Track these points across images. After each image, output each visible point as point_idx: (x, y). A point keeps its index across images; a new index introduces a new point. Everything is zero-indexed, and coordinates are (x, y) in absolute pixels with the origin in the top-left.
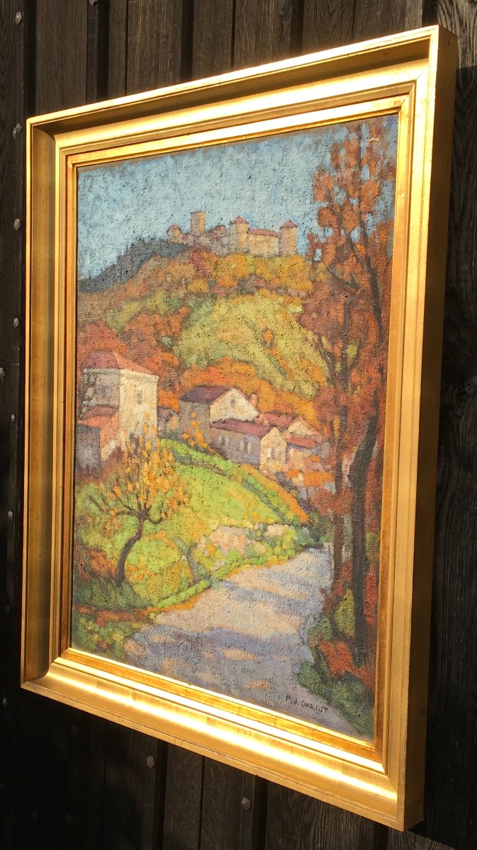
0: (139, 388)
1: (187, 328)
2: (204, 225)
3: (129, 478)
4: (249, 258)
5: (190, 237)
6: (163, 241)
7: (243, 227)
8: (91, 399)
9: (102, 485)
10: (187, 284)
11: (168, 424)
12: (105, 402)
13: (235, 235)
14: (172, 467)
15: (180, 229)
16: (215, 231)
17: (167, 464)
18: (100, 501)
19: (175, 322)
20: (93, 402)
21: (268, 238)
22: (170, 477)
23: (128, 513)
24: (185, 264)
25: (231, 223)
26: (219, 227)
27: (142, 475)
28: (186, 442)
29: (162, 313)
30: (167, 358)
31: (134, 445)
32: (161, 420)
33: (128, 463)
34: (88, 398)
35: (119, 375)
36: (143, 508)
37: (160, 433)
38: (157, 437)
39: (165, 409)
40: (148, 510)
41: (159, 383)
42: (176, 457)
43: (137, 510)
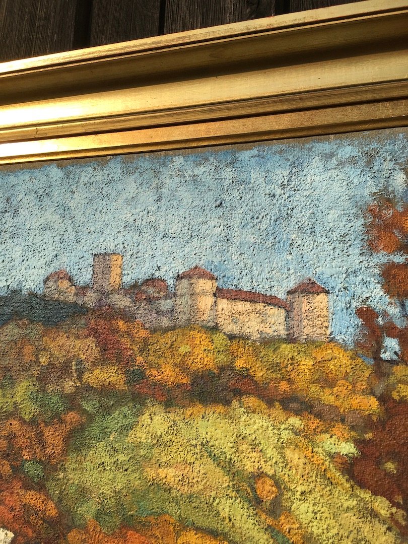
1: (78, 450)
2: (121, 275)
4: (219, 339)
5: (90, 293)
6: (35, 295)
7: (205, 285)
10: (81, 372)
13: (186, 297)
15: (70, 280)
16: (144, 288)
19: (53, 437)
21: (260, 306)
24: (78, 337)
25: (179, 277)
26: (151, 281)
29: (27, 417)
30: (32, 502)
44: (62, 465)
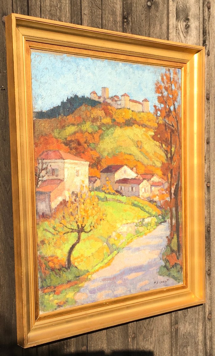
0: (78, 168)
2: (109, 94)
4: (130, 111)
5: (101, 98)
6: (88, 98)
7: (127, 98)
8: (44, 176)
10: (101, 119)
11: (95, 184)
12: (55, 177)
13: (124, 101)
14: (97, 204)
15: (96, 94)
16: (114, 98)
17: (95, 203)
19: (96, 136)
20: (45, 178)
21: (137, 104)
22: (96, 209)
23: (71, 232)
24: (99, 110)
25: (122, 96)
28: (104, 191)
30: (93, 154)
31: (74, 197)
32: (91, 183)
33: (71, 206)
34: (42, 176)
35: (64, 163)
36: (80, 227)
37: (91, 189)
38: (89, 191)
39: (93, 177)
40: (84, 227)
41: (89, 166)
42: (99, 199)
43: (77, 229)
44: (99, 144)
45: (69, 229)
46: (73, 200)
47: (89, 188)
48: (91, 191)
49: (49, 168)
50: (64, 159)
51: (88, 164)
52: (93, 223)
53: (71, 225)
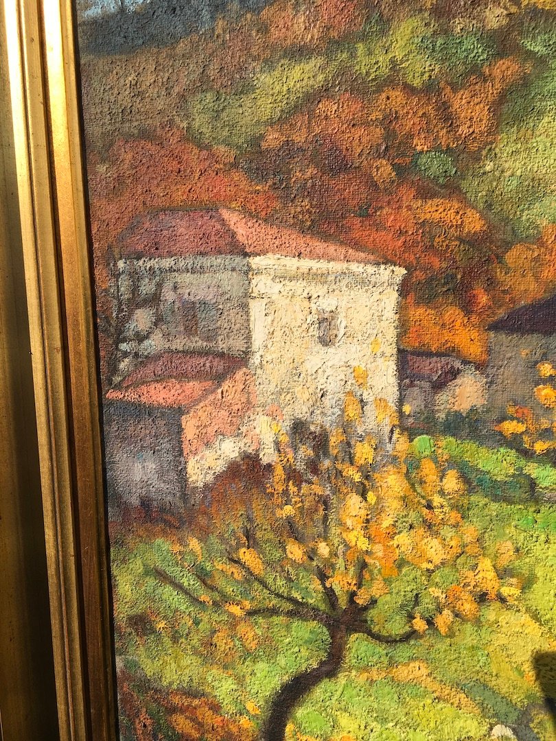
0: (328, 304)
3: (292, 530)
8: (147, 337)
9: (194, 544)
11: (442, 398)
12: (198, 343)
14: (455, 507)
17: (437, 500)
18: (188, 581)
19: (471, 107)
20: (155, 343)
22: (447, 532)
23: (290, 614)
27: (341, 523)
28: (514, 443)
29: (417, 83)
30: (437, 216)
31: (306, 451)
32: (412, 385)
33: (286, 492)
34: (137, 334)
35: (246, 273)
36: (343, 603)
37: (411, 420)
38: (397, 431)
39: (430, 354)
40: (365, 608)
41: (404, 289)
42: (472, 480)
43: (322, 607)
44: (490, 149)
45: (278, 595)
46: (300, 466)
47: (401, 413)
48: (411, 433)
49: (168, 295)
50: (246, 255)
51: (398, 279)
52: (427, 604)
53: (290, 580)
